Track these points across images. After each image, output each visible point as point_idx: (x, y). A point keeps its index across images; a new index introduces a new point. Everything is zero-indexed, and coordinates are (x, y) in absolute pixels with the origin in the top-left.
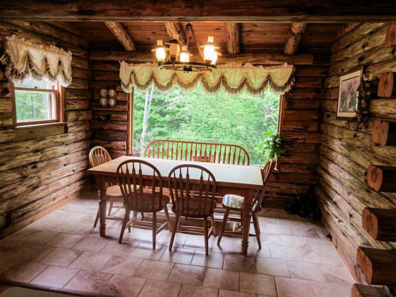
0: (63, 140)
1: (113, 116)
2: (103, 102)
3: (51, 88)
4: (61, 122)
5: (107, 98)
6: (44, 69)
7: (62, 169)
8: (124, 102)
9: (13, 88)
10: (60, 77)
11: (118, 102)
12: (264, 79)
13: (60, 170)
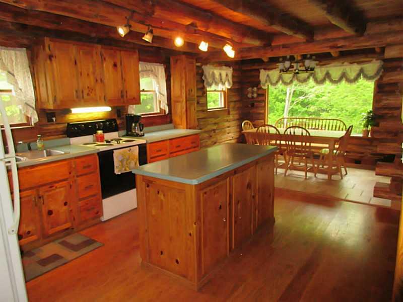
0: (228, 118)
1: (255, 104)
2: (250, 96)
3: (221, 90)
4: (227, 108)
5: (252, 92)
6: (219, 79)
7: (227, 135)
8: (263, 95)
9: (207, 91)
10: (227, 83)
11: (259, 95)
12: (357, 72)
13: (225, 136)
